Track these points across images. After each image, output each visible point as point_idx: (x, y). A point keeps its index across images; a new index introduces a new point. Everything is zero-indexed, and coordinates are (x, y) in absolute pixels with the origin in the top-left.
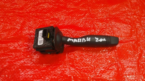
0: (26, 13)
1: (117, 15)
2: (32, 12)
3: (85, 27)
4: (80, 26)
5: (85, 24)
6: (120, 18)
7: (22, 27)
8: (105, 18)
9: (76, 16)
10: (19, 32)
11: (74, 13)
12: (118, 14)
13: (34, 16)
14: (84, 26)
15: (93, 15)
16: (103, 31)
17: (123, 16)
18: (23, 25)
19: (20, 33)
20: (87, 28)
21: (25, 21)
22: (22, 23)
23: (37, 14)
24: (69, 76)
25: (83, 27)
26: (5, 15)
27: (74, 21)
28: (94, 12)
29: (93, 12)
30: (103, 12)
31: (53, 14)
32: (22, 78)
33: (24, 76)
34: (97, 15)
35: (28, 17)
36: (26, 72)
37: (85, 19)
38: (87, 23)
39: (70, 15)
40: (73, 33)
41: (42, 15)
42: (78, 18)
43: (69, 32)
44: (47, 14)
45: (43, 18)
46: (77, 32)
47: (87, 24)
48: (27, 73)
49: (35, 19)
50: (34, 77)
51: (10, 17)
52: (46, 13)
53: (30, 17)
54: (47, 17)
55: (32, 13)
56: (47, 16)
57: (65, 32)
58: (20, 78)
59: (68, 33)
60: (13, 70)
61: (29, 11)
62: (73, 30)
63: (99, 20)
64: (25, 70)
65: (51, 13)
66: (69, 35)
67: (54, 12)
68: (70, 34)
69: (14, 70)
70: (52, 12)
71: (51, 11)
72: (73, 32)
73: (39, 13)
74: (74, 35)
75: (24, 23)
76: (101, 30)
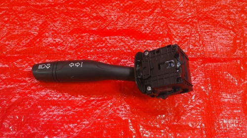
0: (48, 6)
1: (211, 12)
2: (59, 4)
3: (154, 33)
4: (143, 31)
5: (154, 28)
6: (215, 17)
7: (42, 31)
8: (189, 18)
9: (136, 13)
10: (36, 40)
11: (134, 7)
12: (213, 10)
13: (62, 12)
14: (151, 31)
15: (168, 11)
16: (185, 41)
17: (221, 14)
18: (43, 27)
19: (37, 42)
20: (157, 34)
21: (46, 21)
22: (41, 25)
23: (67, 9)
24: (124, 119)
25: (150, 33)
26: (12, 9)
27: (133, 21)
28: (170, 6)
29: (168, 6)
30: (187, 7)
31: (97, 8)
32: (43, 121)
33: (46, 117)
34: (174, 11)
35: (51, 13)
36: (50, 111)
37: (153, 19)
38: (156, 26)
39: (126, 11)
40: (132, 44)
41: (77, 11)
42: (140, 17)
43: (124, 42)
44: (86, 9)
45: (79, 16)
46: (139, 43)
47: (158, 28)
48: (51, 113)
49: (64, 18)
50: (64, 119)
51: (19, 13)
52: (84, 6)
53: (56, 14)
54: (86, 14)
55: (58, 7)
56: (86, 12)
57: (117, 41)
58: (40, 121)
59: (123, 44)
60: (27, 107)
61: (53, 4)
62: (131, 38)
63: (178, 20)
64: (49, 107)
65: (93, 8)
66: (125, 47)
67: (97, 4)
68: (127, 45)
69: (29, 107)
70: (95, 6)
71: (93, 4)
72: (131, 42)
73: (71, 7)
74: (134, 47)
75: (45, 25)
76: (182, 39)
